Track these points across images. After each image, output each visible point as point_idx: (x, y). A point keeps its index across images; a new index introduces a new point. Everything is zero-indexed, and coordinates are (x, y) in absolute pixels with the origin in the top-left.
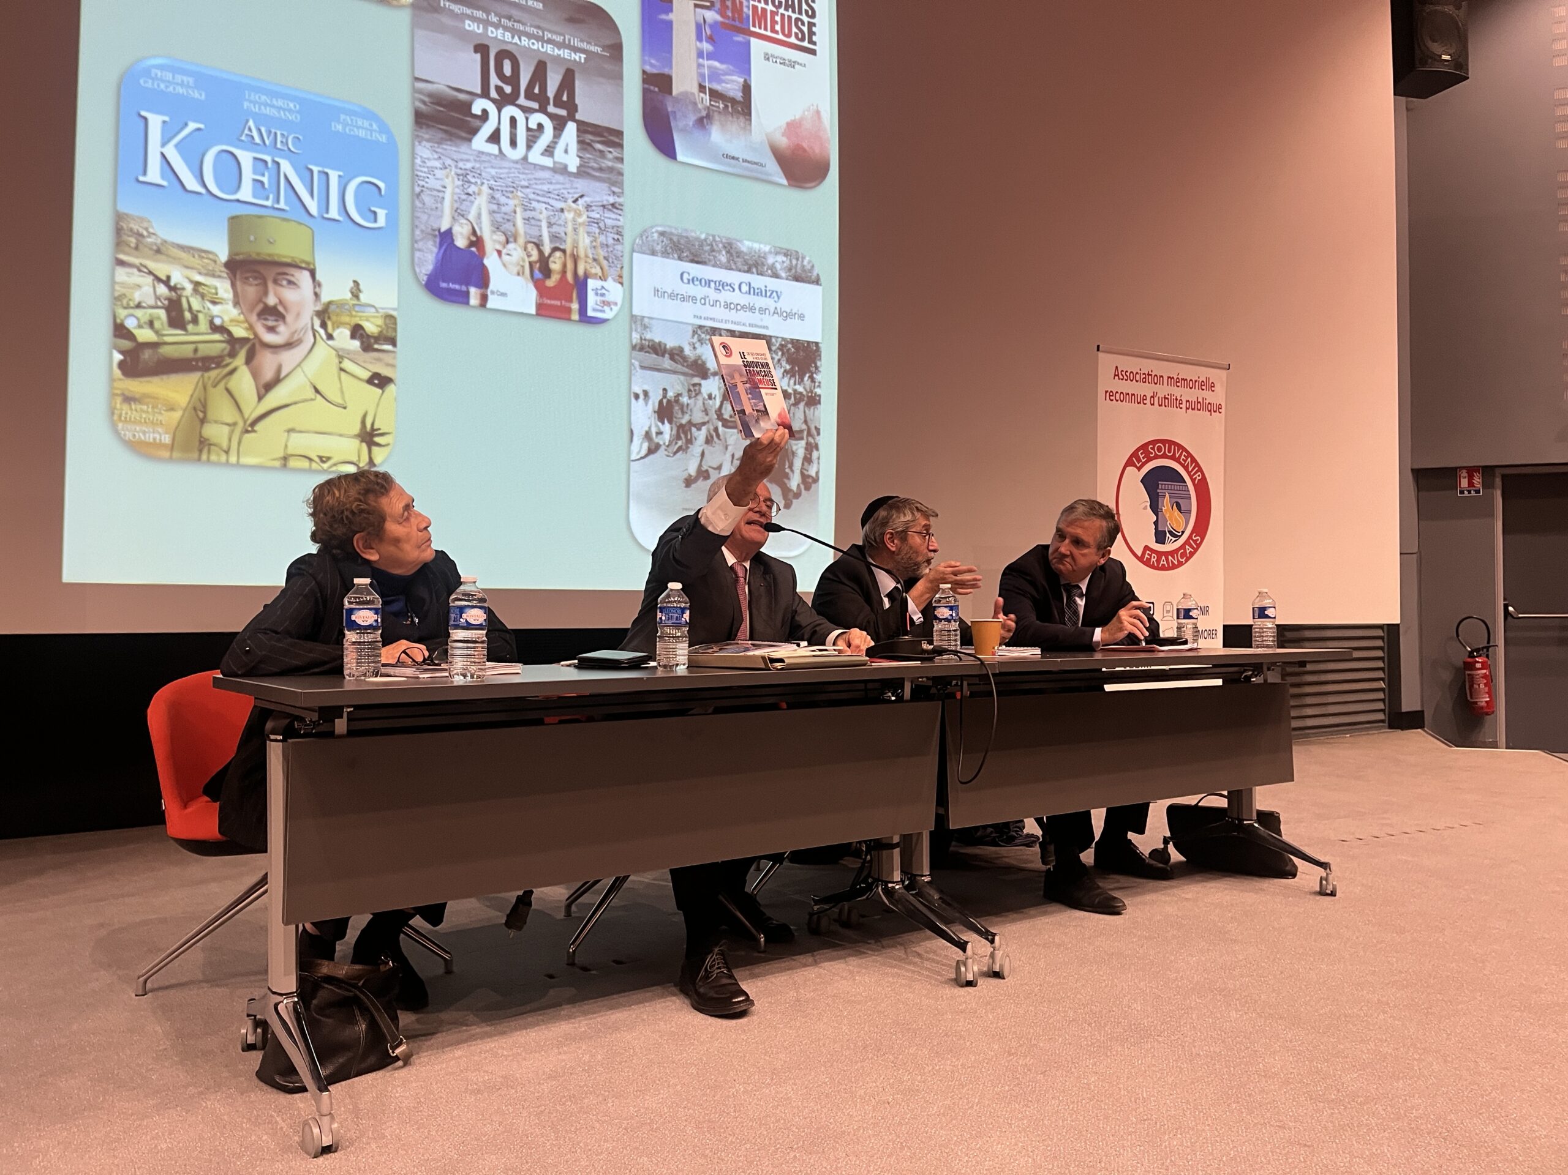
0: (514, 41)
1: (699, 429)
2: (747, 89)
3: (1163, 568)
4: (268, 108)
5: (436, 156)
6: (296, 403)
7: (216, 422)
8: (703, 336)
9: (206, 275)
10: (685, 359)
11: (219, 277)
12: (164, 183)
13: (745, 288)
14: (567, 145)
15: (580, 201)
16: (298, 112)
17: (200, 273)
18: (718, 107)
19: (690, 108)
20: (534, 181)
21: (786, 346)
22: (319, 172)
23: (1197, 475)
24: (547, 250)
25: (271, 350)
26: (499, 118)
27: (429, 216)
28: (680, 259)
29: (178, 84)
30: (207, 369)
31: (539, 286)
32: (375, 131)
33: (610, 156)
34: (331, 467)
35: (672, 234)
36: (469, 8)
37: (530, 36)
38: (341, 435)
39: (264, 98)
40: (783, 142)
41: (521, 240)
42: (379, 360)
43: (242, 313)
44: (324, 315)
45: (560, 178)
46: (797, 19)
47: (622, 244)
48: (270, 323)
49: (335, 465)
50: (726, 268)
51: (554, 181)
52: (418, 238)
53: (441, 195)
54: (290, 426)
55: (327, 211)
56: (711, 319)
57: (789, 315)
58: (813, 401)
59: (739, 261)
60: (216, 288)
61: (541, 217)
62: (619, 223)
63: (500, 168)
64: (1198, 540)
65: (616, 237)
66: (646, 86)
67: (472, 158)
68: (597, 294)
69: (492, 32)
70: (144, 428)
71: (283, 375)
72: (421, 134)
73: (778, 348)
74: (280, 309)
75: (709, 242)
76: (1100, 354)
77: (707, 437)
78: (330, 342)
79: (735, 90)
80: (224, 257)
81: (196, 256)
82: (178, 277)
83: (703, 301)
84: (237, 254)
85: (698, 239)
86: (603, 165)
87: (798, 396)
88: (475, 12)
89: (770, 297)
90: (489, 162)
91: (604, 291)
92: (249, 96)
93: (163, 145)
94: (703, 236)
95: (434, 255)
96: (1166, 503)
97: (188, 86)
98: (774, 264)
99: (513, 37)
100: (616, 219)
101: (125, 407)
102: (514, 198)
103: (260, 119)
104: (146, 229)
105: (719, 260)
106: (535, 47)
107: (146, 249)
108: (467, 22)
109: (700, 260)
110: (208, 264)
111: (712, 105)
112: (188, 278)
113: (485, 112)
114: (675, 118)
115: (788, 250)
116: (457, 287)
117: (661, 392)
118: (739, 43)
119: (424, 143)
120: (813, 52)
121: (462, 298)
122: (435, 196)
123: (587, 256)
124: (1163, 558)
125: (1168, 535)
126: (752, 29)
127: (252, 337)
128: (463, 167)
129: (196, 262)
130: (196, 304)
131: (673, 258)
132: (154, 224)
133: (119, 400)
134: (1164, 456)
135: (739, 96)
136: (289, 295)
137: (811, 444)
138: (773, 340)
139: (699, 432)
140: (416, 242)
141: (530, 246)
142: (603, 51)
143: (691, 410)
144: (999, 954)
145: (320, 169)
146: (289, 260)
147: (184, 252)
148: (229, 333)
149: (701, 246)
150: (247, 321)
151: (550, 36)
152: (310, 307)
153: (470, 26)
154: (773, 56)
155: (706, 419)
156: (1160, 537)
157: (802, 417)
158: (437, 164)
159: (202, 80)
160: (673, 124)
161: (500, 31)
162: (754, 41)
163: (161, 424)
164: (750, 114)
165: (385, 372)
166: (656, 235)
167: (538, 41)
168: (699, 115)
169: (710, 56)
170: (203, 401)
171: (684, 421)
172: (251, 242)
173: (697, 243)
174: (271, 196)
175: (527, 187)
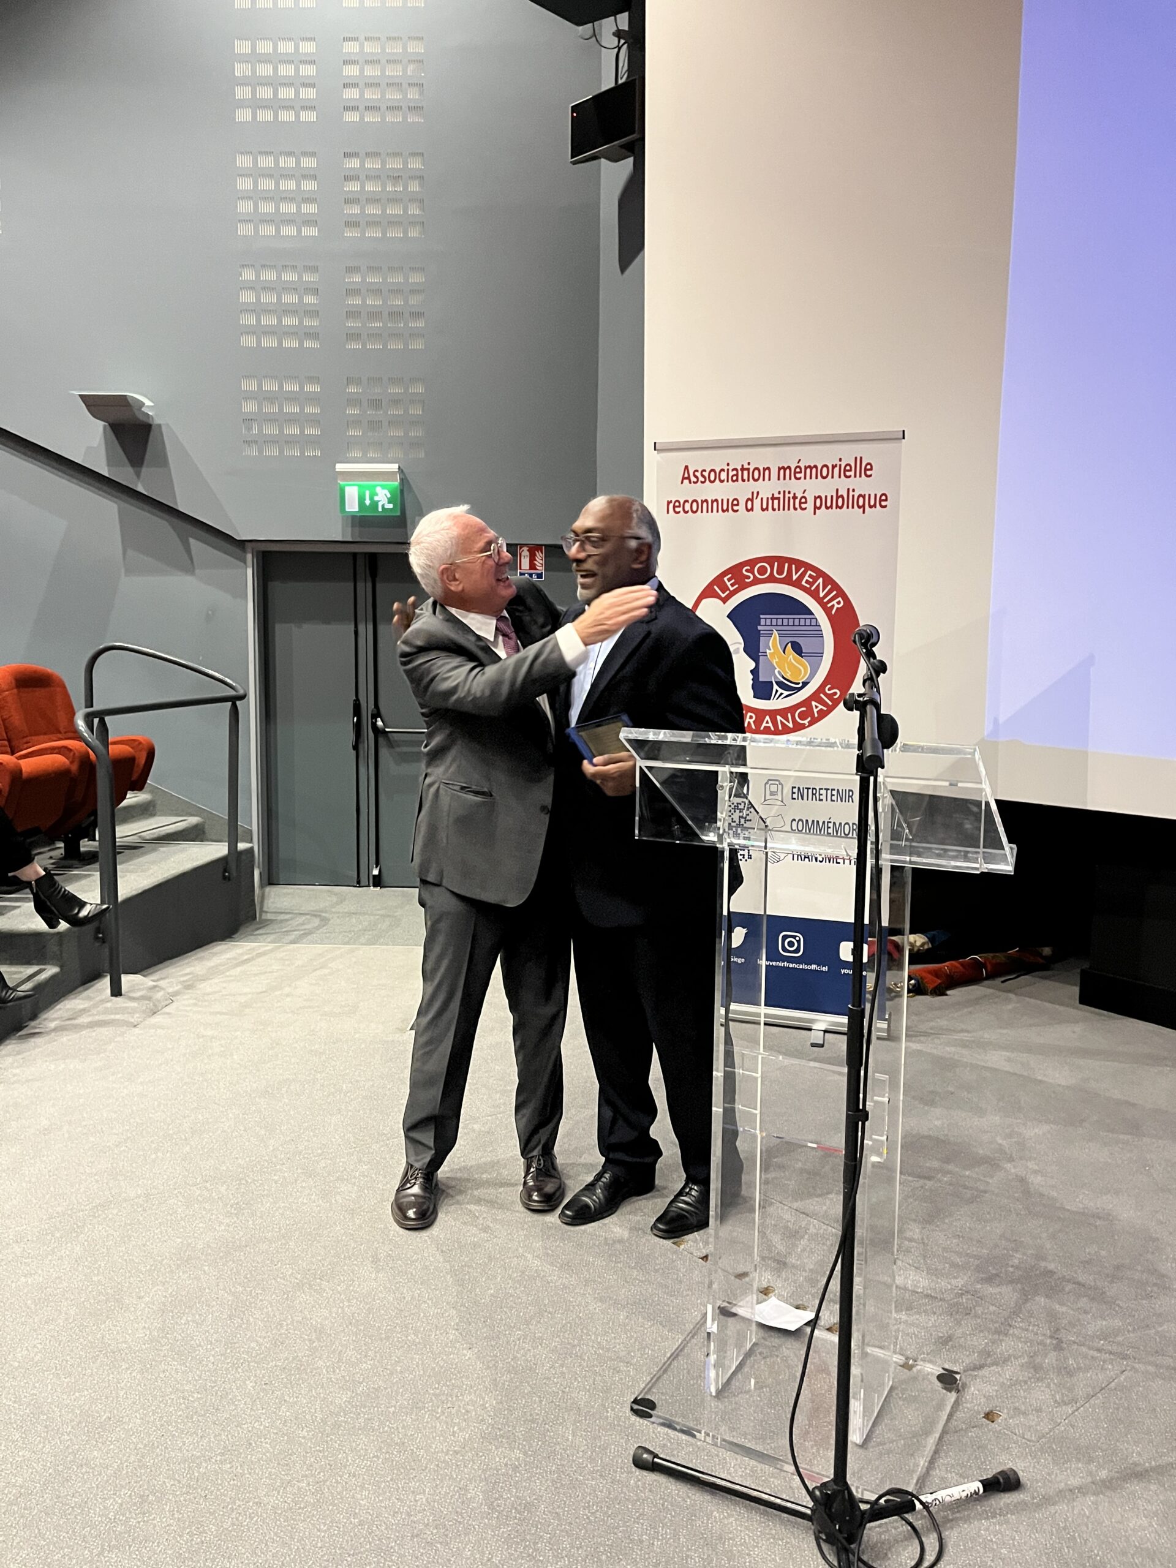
96: (773, 644)
156: (762, 691)
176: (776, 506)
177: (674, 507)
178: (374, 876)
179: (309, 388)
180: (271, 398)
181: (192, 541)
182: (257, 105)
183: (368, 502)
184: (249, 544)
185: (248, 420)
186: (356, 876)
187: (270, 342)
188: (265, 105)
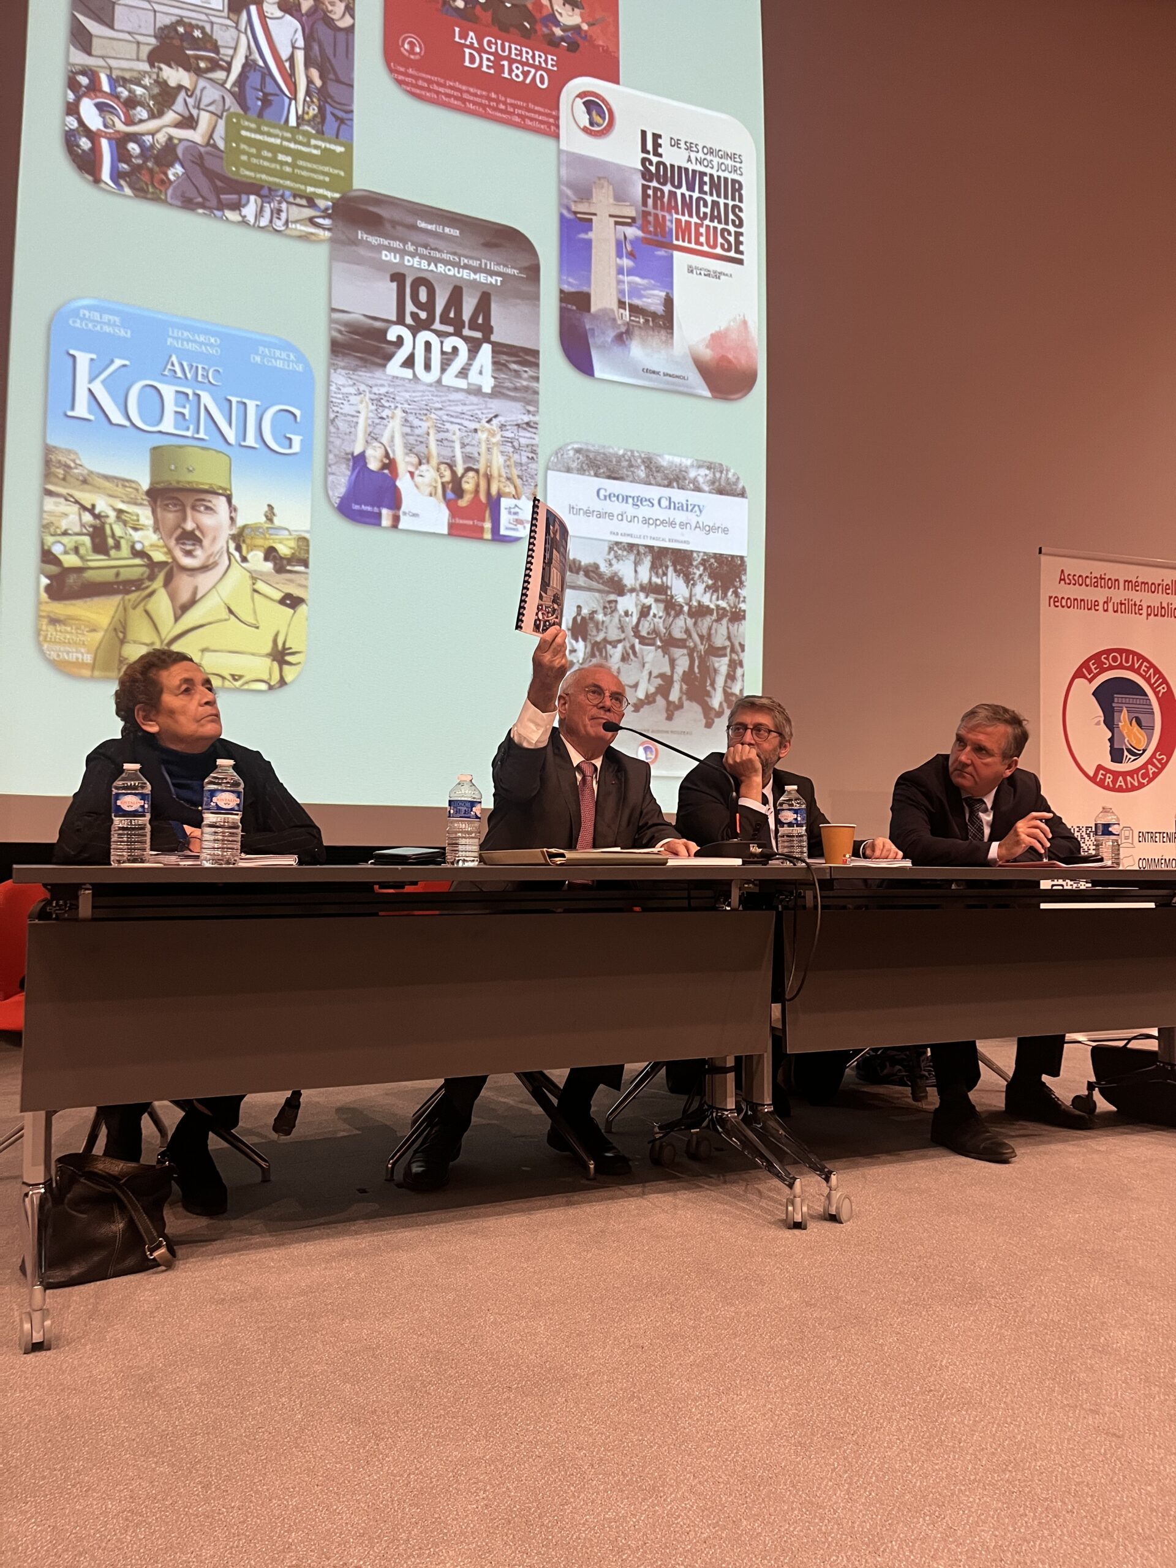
0: (430, 268)
1: (615, 647)
2: (669, 302)
3: (1120, 790)
4: (190, 344)
5: (351, 382)
6: (210, 623)
7: (135, 642)
8: (620, 552)
9: (128, 503)
10: (600, 575)
11: (141, 504)
12: (92, 417)
13: (665, 503)
14: (482, 367)
15: (495, 421)
16: (219, 346)
17: (123, 502)
18: (639, 322)
19: (609, 323)
20: (448, 403)
21: (708, 561)
22: (238, 402)
23: (1161, 688)
24: (460, 471)
25: (189, 573)
26: (413, 343)
27: (343, 440)
28: (596, 475)
29: (105, 323)
30: (128, 592)
31: (451, 505)
32: (293, 361)
33: (525, 375)
34: (243, 685)
35: (588, 450)
36: (386, 239)
37: (446, 263)
38: (253, 654)
39: (186, 334)
40: (707, 354)
41: (434, 461)
42: (291, 581)
43: (162, 538)
44: (238, 539)
45: (473, 399)
46: (723, 230)
47: (537, 462)
48: (188, 548)
49: (247, 683)
50: (645, 483)
51: (467, 402)
52: (330, 462)
53: (355, 419)
54: (204, 646)
55: (244, 440)
56: (628, 535)
57: (711, 529)
58: (737, 616)
59: (659, 476)
60: (138, 515)
61: (454, 438)
62: (534, 442)
63: (414, 392)
64: (1163, 759)
65: (530, 455)
66: (564, 305)
67: (385, 383)
68: (510, 513)
69: (408, 261)
70: (68, 648)
71: (198, 596)
72: (336, 362)
73: (700, 563)
74: (197, 533)
75: (627, 458)
76: (1043, 558)
77: (623, 655)
78: (244, 565)
79: (657, 304)
80: (145, 485)
81: (120, 486)
82: (102, 505)
83: (620, 517)
84: (157, 483)
85: (616, 455)
86: (518, 385)
87: (721, 612)
88: (392, 242)
89: (692, 511)
90: (403, 385)
91: (517, 510)
92: (173, 332)
93: (91, 381)
94: (621, 452)
95: (347, 478)
96: (1123, 719)
97: (114, 325)
98: (696, 478)
99: (429, 265)
100: (531, 438)
101: (51, 628)
102: (427, 420)
103: (182, 354)
104: (74, 461)
105: (639, 477)
106: (451, 273)
107: (72, 480)
108: (384, 252)
109: (616, 475)
110: (131, 493)
111: (633, 321)
112: (112, 506)
113: (400, 339)
114: (593, 335)
115: (711, 463)
116: (369, 508)
117: (575, 609)
118: (661, 257)
119: (339, 371)
120: (740, 262)
121: (374, 520)
122: (349, 421)
123: (500, 476)
124: (1121, 778)
125: (1126, 753)
126: (675, 242)
127: (170, 560)
128: (377, 392)
129: (120, 490)
130: (118, 530)
131: (590, 475)
132: (81, 457)
133: (45, 621)
134: (1121, 667)
135: (660, 309)
136: (207, 520)
137: (735, 660)
138: (695, 555)
139: (615, 650)
140: (330, 466)
141: (443, 467)
142: (520, 273)
143: (606, 628)
144: (836, 1196)
145: (239, 399)
146: (206, 487)
147: (109, 481)
148: (149, 557)
149: (619, 461)
150: (166, 546)
151: (466, 261)
152: (226, 531)
153: (387, 256)
154: (696, 268)
155: (623, 636)
156: (1117, 755)
157: (725, 633)
158: (352, 390)
159: (128, 319)
160: (591, 341)
161: (417, 259)
162: (676, 254)
163: (84, 644)
164: (672, 327)
165: (297, 592)
166: (571, 453)
167: (454, 267)
168: (618, 331)
169: (630, 272)
170: (122, 620)
171: (599, 639)
172: (171, 470)
173: (614, 460)
174: (192, 427)
175: (441, 409)
176: (1123, 610)
177: (1055, 602)
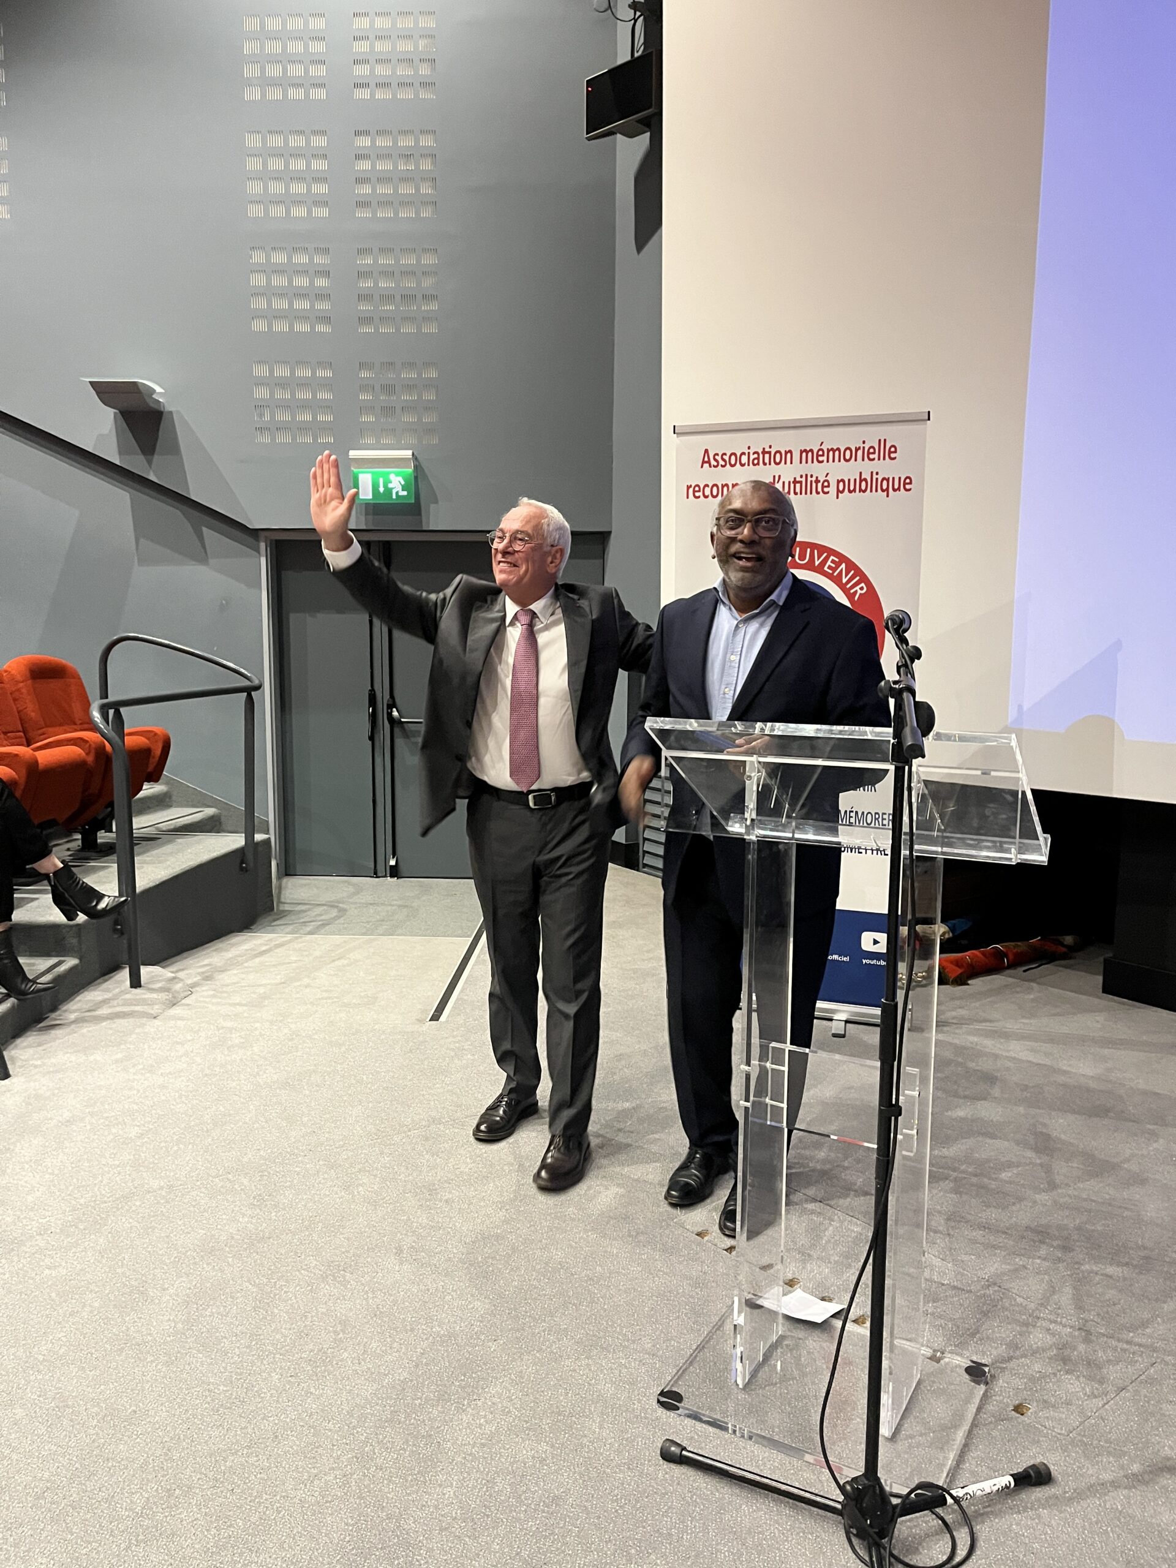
176: (798, 490)
177: (694, 491)
178: (391, 866)
179: (320, 373)
180: (283, 384)
181: (204, 529)
182: (268, 82)
183: (382, 490)
184: (262, 534)
185: (260, 407)
186: (373, 866)
187: (281, 326)
188: (274, 83)
